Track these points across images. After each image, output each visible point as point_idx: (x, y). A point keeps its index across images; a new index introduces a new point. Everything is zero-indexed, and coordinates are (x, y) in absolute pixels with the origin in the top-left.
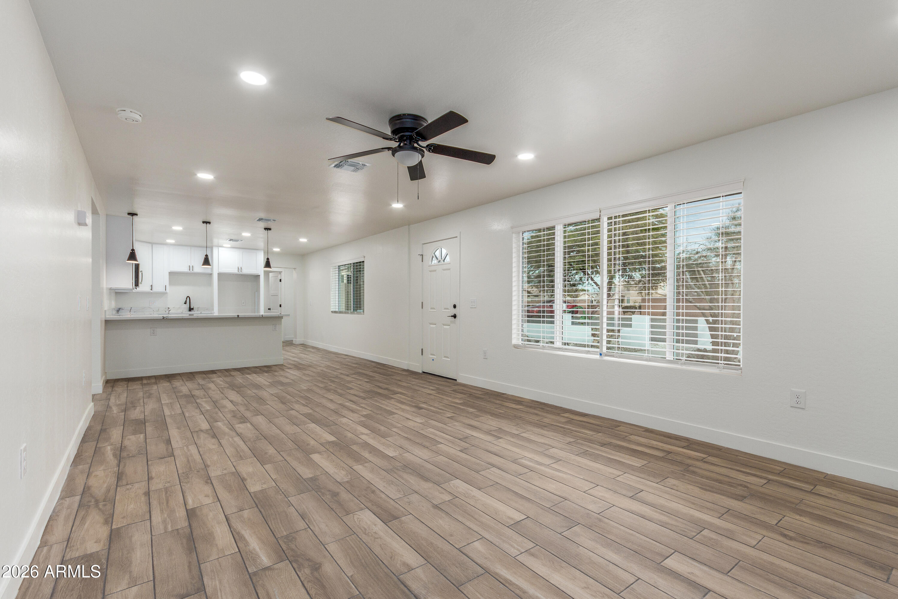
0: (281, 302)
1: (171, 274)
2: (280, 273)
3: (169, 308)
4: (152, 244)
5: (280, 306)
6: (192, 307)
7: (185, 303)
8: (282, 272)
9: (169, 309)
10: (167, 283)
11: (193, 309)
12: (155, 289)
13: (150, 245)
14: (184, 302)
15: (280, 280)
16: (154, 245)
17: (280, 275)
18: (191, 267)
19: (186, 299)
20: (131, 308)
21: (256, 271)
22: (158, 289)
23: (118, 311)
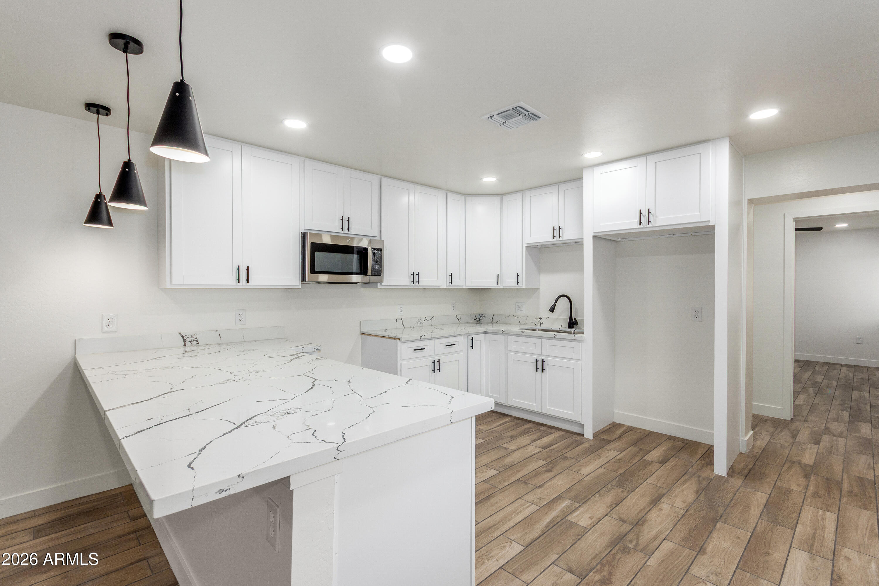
3: (540, 319)
6: (573, 320)
7: (552, 310)
10: (522, 271)
11: (576, 323)
12: (504, 283)
13: (499, 198)
16: (503, 198)
18: (557, 231)
19: (556, 301)
20: (493, 315)
21: (698, 213)
22: (509, 282)
23: (480, 319)
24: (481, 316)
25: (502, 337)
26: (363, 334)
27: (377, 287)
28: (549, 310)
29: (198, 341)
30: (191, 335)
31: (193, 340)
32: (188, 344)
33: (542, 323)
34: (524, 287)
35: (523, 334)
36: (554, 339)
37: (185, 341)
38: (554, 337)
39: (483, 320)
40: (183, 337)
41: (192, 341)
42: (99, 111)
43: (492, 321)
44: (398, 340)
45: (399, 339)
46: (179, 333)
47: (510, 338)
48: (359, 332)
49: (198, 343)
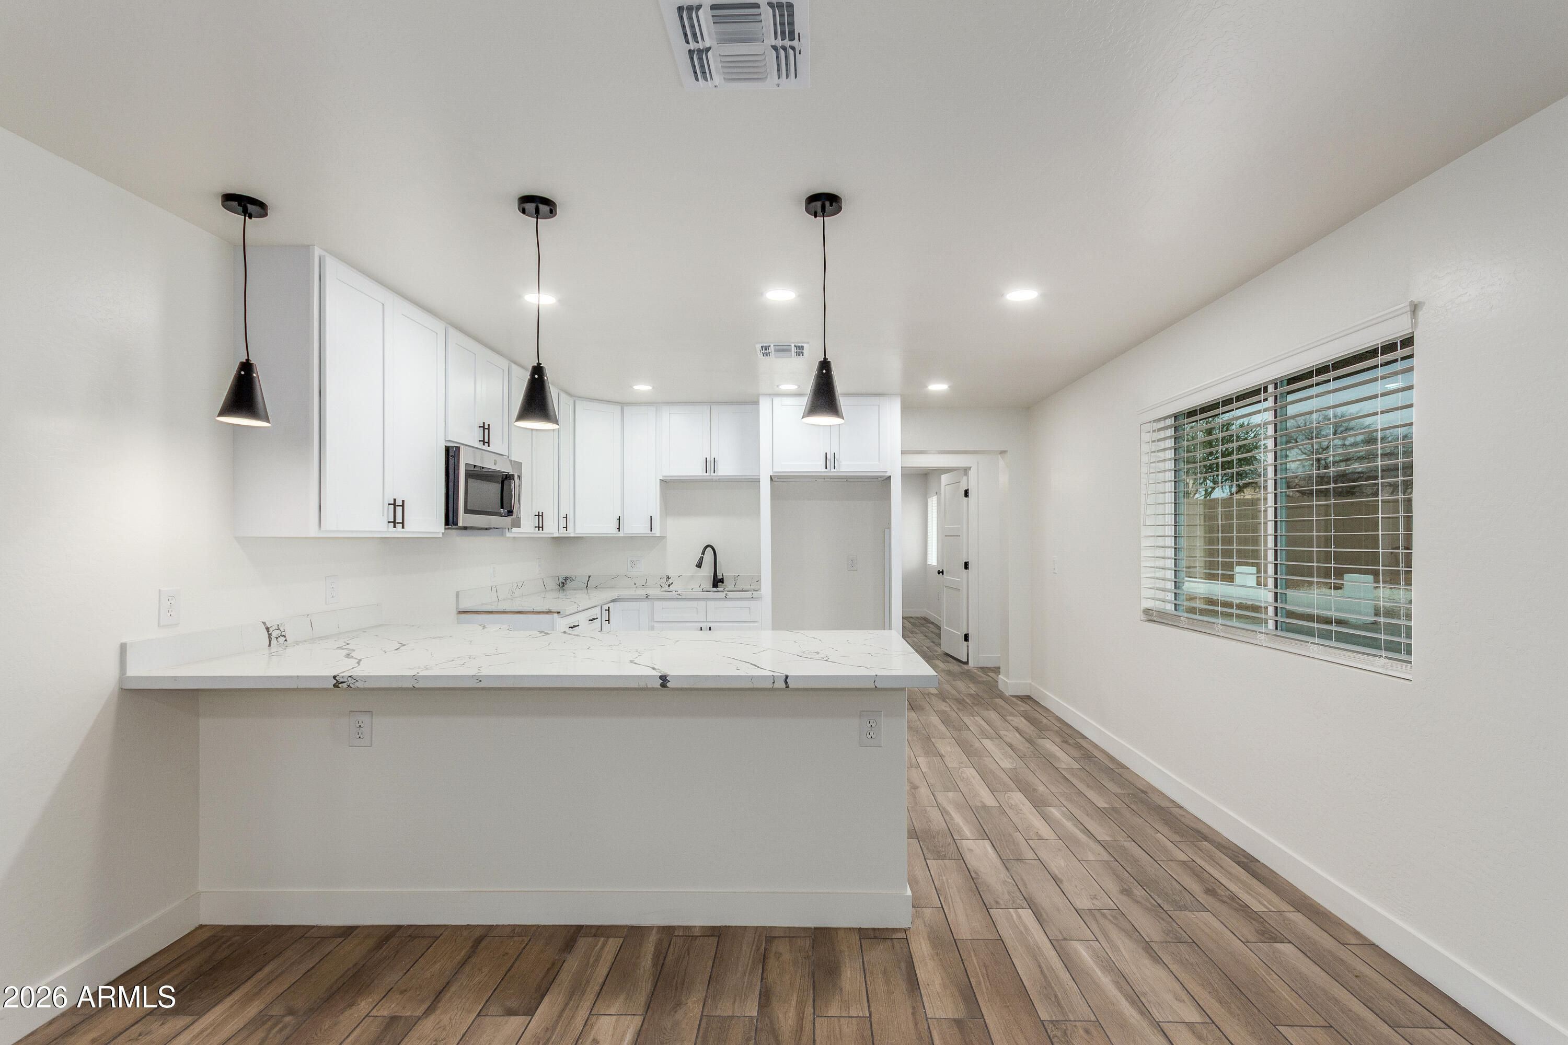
0: (968, 554)
1: (666, 484)
2: (966, 470)
3: (668, 578)
4: (622, 405)
5: (966, 566)
6: (720, 577)
7: (699, 565)
8: (970, 468)
9: (670, 581)
10: (656, 513)
11: (722, 581)
12: (628, 529)
13: (619, 407)
14: (696, 562)
15: (966, 494)
16: (626, 408)
17: (965, 478)
18: (710, 464)
19: (703, 553)
20: (589, 577)
21: (878, 463)
22: (636, 526)
23: (563, 584)
24: (566, 579)
25: (644, 605)
26: (460, 613)
27: (503, 534)
28: (696, 566)
29: (285, 637)
30: (278, 625)
31: (279, 635)
32: (274, 642)
33: (672, 584)
34: (658, 535)
35: (680, 597)
36: (726, 600)
37: (270, 635)
38: (725, 597)
39: (569, 584)
40: (268, 629)
41: (279, 637)
42: (247, 209)
43: (587, 586)
44: (556, 615)
45: (559, 613)
46: (263, 622)
47: (657, 604)
48: (455, 612)
49: (286, 640)
